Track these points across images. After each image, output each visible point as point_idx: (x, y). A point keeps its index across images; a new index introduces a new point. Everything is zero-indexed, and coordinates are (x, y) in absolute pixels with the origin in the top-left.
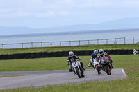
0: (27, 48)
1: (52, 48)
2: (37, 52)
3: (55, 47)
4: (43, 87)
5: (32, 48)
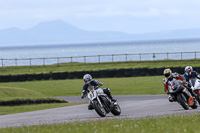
0: (120, 63)
1: (155, 62)
2: (134, 67)
3: (159, 61)
4: (142, 119)
5: (127, 62)
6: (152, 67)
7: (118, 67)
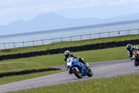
0: (95, 39)
1: (120, 37)
3: (123, 36)
4: (114, 78)
5: (100, 39)
6: (118, 40)
7: (94, 43)
